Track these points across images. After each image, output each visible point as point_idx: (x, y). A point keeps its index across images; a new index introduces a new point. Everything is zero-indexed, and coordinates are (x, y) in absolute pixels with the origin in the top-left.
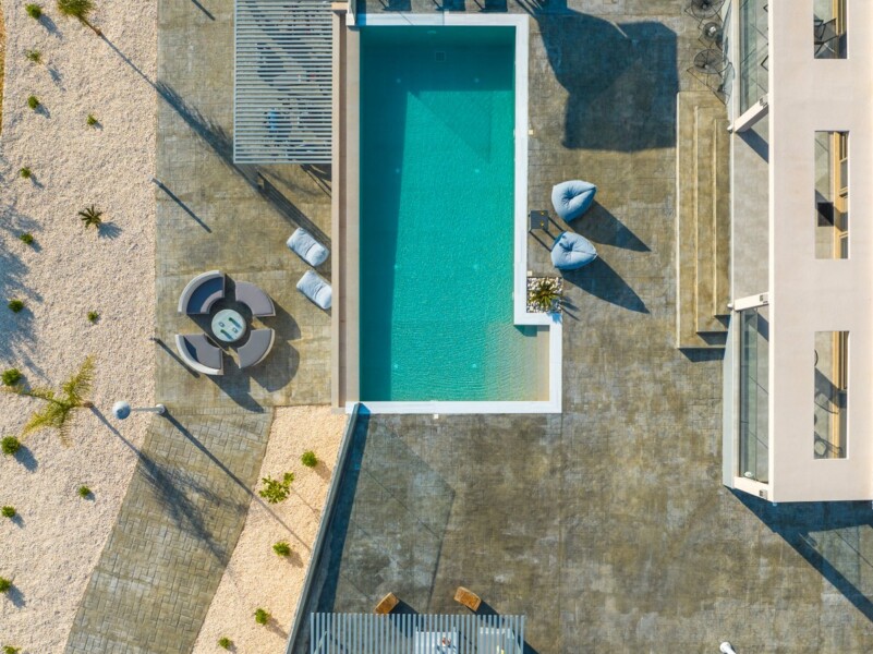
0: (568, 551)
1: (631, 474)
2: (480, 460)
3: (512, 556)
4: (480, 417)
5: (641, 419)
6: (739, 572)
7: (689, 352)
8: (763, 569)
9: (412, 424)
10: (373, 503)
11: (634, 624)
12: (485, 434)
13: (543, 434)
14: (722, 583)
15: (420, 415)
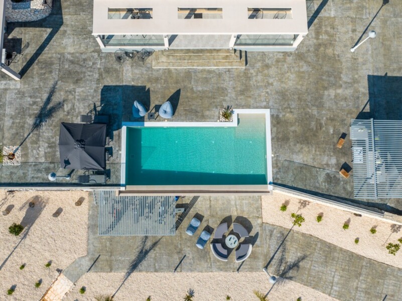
0: (320, 106)
1: (291, 82)
2: (288, 139)
3: (323, 127)
4: (272, 139)
5: (271, 81)
6: (325, 45)
7: (246, 64)
8: (324, 37)
9: (275, 164)
10: (306, 179)
11: (346, 83)
12: (278, 137)
13: (278, 116)
14: (329, 51)
15: (272, 161)
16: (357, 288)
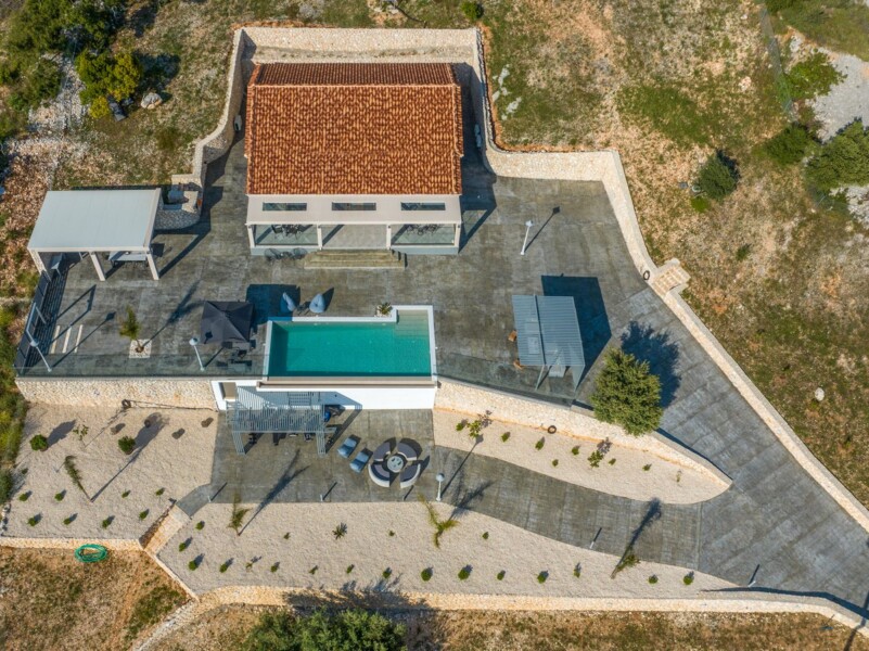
0: (490, 303)
1: (456, 282)
2: (454, 333)
3: (494, 323)
4: (436, 333)
5: (433, 281)
6: (492, 250)
7: (406, 265)
8: (490, 242)
9: (439, 356)
11: (517, 282)
12: (443, 332)
13: (441, 312)
14: (497, 254)
15: (436, 353)
16: (561, 520)
